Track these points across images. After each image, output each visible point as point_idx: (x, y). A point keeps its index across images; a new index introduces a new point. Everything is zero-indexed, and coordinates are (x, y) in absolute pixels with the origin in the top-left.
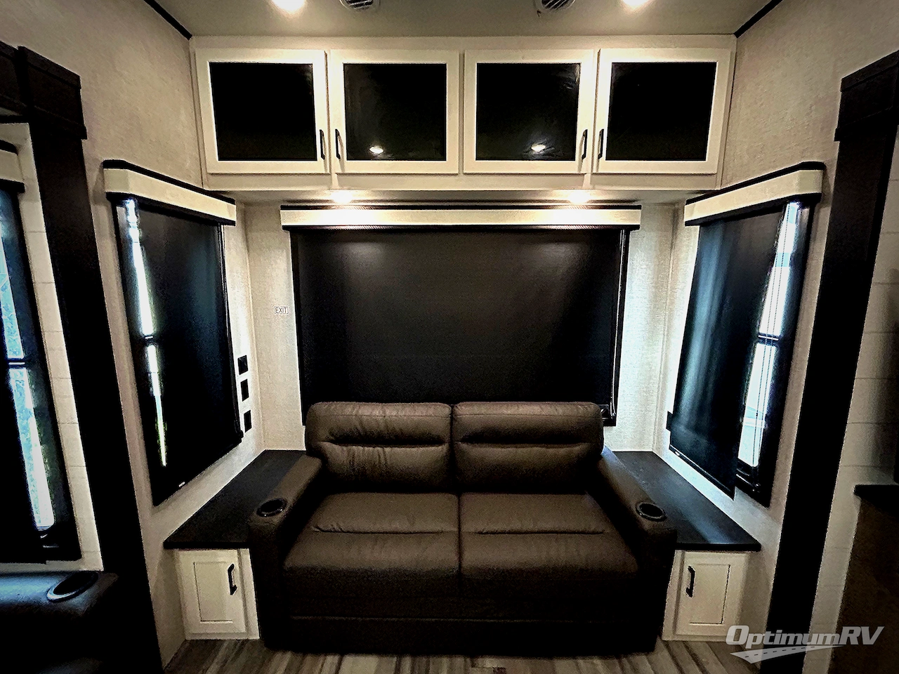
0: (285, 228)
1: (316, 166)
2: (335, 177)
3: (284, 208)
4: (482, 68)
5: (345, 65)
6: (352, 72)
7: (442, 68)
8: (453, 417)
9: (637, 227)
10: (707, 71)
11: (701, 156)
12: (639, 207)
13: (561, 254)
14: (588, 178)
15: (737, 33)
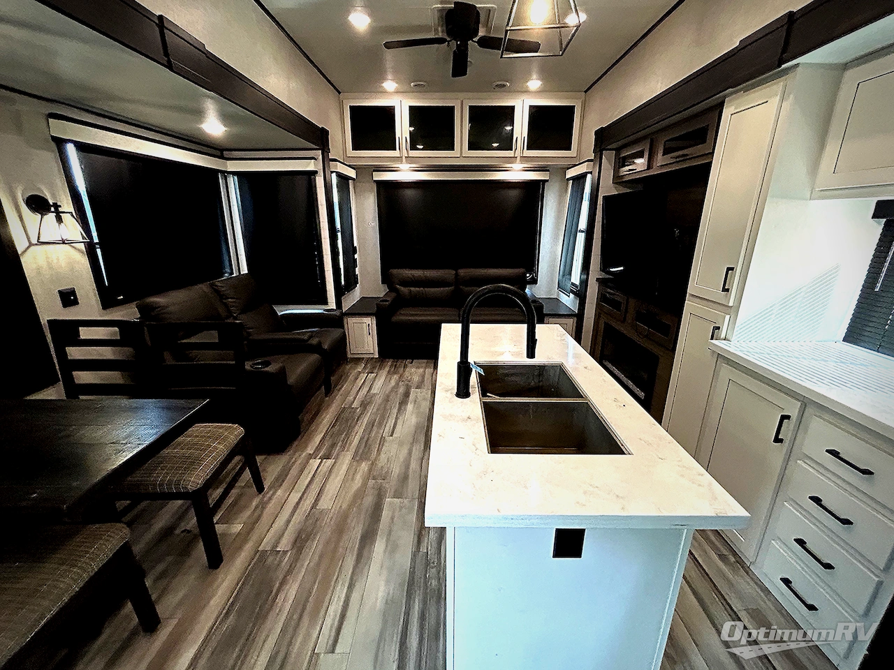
0: (375, 181)
1: (395, 153)
2: (404, 157)
3: (374, 171)
4: (471, 107)
5: (410, 107)
6: (413, 110)
7: (453, 108)
8: (457, 275)
9: (547, 181)
10: (570, 110)
11: (569, 148)
12: (548, 171)
13: (514, 193)
14: (519, 158)
15: (586, 92)
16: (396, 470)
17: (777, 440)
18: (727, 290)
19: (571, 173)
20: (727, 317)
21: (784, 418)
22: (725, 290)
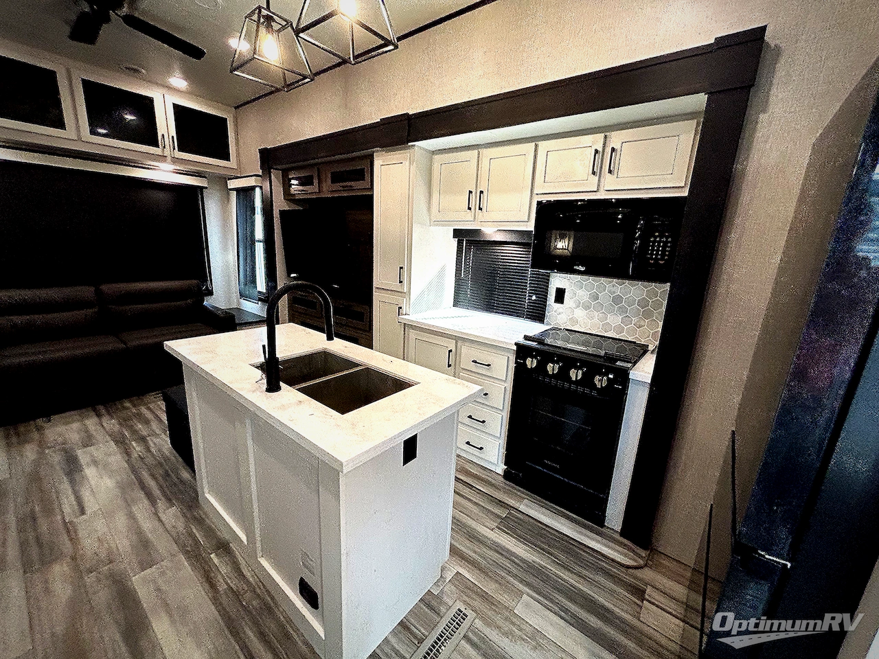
8: (98, 292)
9: (206, 188)
10: (222, 120)
11: (227, 158)
12: (206, 177)
14: (168, 158)
15: (236, 108)
16: (123, 544)
17: (449, 366)
18: (402, 282)
19: (233, 184)
20: (405, 299)
21: (450, 351)
22: (401, 282)
